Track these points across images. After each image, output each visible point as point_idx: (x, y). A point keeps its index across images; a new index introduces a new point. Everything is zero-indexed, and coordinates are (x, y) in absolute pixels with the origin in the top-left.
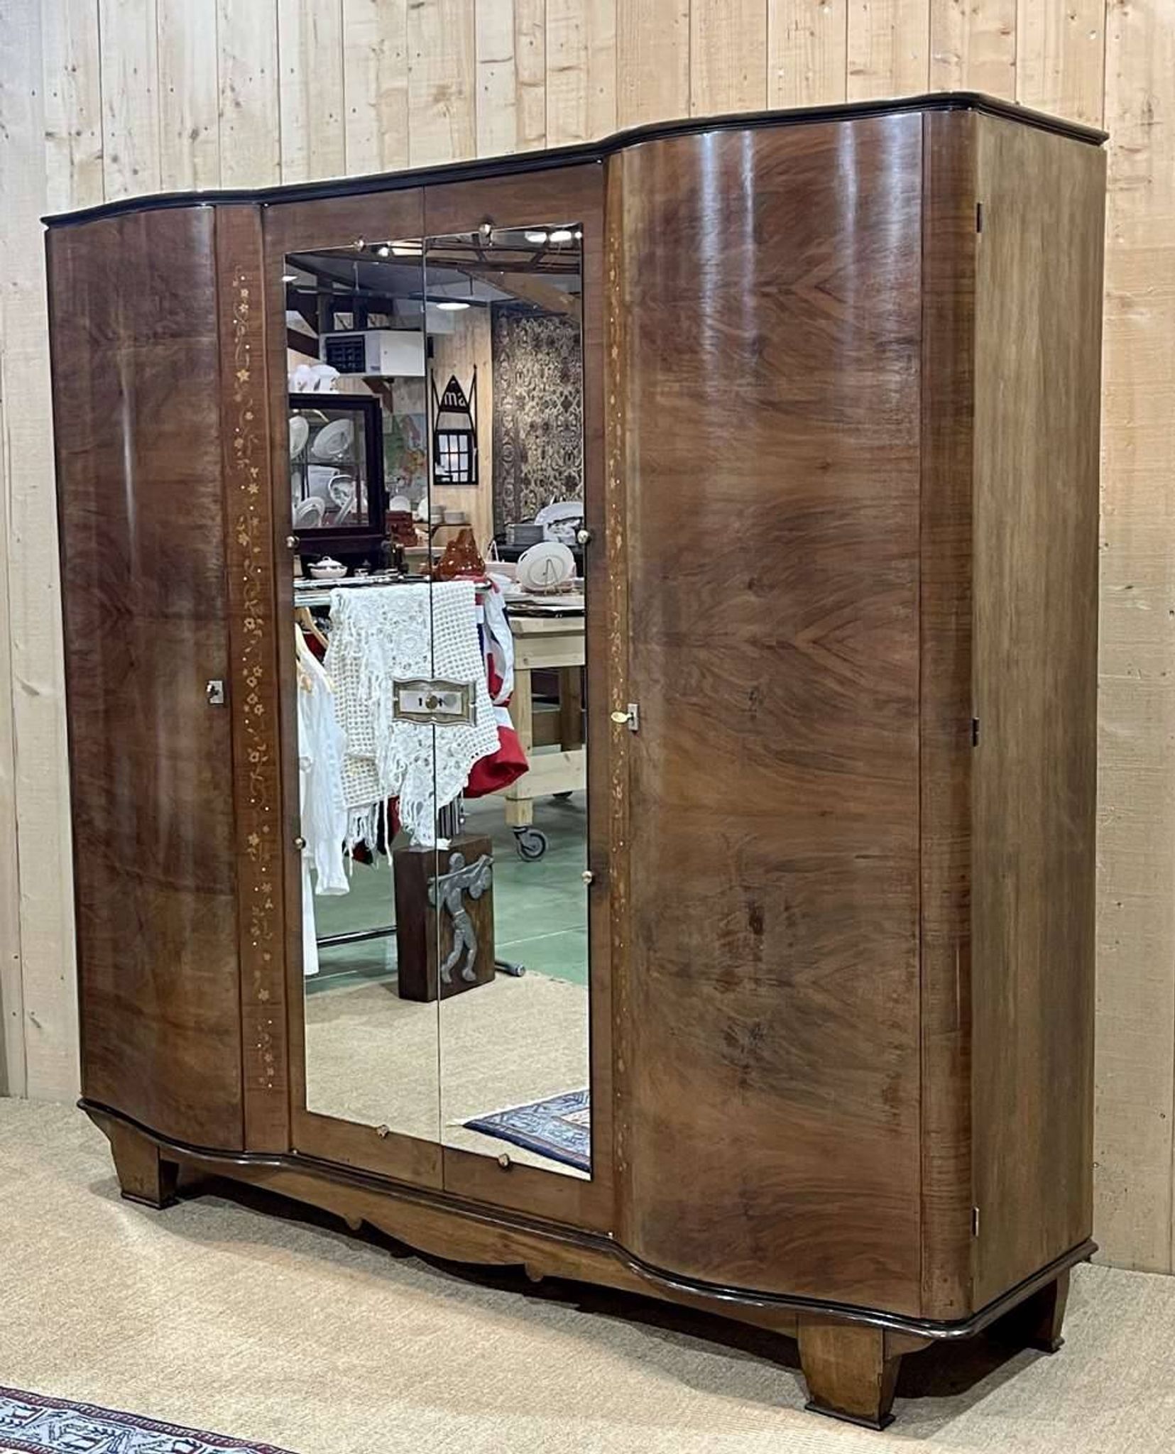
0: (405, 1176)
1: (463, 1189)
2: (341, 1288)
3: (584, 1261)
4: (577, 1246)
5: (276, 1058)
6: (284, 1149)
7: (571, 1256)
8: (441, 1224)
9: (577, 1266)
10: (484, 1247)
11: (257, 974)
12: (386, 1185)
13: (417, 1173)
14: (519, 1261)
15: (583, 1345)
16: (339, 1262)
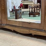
0: (18, 25)
1: (24, 26)
2: (12, 37)
3: (40, 33)
4: (39, 31)
5: (5, 15)
6: (6, 24)
7: (38, 32)
8: (22, 30)
9: (39, 33)
10: (27, 32)
11: (2, 6)
12: (16, 26)
13: (19, 25)
14: (31, 33)
15: (39, 42)
16: (11, 34)
